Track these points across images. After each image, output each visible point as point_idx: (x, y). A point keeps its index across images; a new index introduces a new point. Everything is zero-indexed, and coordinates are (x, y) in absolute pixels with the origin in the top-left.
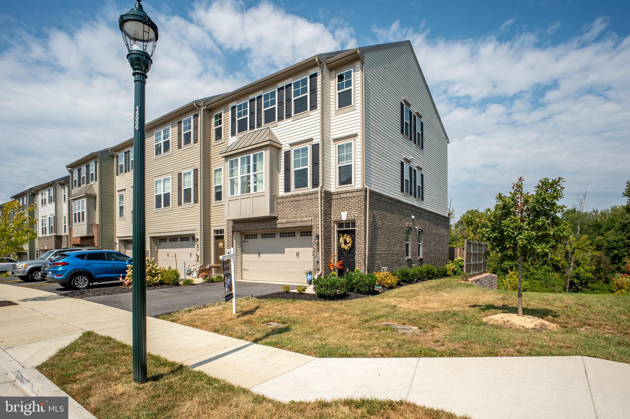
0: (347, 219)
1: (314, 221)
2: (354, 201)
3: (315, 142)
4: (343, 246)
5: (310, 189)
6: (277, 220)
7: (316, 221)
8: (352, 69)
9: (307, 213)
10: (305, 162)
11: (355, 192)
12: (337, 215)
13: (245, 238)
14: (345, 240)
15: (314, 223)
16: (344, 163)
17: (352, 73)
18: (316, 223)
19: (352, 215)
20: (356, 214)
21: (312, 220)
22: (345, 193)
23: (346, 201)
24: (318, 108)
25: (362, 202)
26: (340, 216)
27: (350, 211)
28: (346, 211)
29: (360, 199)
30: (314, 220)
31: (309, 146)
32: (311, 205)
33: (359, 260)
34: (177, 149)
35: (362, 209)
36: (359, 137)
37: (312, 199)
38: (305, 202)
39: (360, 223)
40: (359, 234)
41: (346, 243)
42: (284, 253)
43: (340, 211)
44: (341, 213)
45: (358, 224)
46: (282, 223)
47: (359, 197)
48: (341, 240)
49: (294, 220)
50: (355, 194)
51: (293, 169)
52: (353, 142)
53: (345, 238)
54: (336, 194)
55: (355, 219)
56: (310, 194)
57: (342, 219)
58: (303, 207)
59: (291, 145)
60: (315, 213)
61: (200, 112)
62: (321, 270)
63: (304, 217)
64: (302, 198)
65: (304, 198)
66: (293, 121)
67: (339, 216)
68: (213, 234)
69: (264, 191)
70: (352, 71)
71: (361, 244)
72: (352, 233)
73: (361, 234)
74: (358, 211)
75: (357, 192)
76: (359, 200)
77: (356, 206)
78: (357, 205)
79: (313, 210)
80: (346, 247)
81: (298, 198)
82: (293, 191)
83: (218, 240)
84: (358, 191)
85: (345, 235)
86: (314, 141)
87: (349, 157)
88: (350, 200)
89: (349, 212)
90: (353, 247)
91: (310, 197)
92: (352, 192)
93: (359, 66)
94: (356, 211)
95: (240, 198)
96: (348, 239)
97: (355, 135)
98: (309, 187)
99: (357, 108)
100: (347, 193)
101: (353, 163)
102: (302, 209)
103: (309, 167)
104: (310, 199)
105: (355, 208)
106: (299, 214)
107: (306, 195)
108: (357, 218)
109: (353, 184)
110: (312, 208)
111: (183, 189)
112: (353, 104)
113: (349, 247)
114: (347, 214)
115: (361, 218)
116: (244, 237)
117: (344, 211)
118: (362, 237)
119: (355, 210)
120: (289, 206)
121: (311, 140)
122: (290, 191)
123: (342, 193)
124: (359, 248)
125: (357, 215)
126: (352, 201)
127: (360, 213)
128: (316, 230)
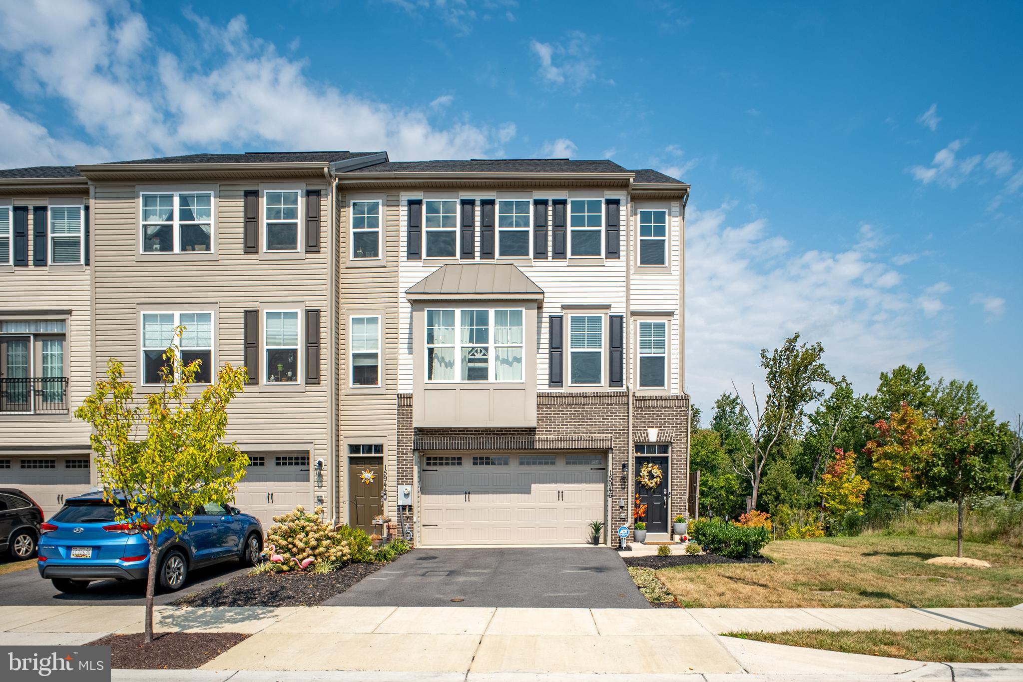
0: (657, 440)
1: (614, 441)
2: (669, 414)
3: (614, 311)
4: (645, 480)
5: (603, 386)
6: (535, 434)
7: (619, 441)
8: (667, 211)
9: (601, 427)
10: (595, 340)
11: (672, 400)
12: (641, 433)
13: (428, 464)
14: (650, 472)
15: (615, 444)
16: (653, 353)
17: (667, 216)
18: (618, 444)
19: (667, 435)
20: (672, 433)
21: (611, 439)
22: (654, 400)
23: (655, 412)
24: (622, 258)
25: (683, 416)
26: (645, 435)
27: (663, 428)
28: (656, 427)
29: (680, 411)
30: (615, 438)
31: (603, 316)
32: (609, 414)
33: (677, 503)
34: (242, 251)
35: (683, 427)
36: (675, 317)
37: (611, 404)
38: (598, 408)
39: (680, 448)
40: (677, 464)
41: (651, 476)
42: (530, 493)
43: (645, 427)
44: (647, 430)
45: (676, 448)
46: (543, 440)
47: (678, 407)
48: (644, 472)
49: (575, 437)
50: (671, 403)
51: (568, 350)
52: (666, 322)
53: (650, 469)
54: (639, 400)
55: (672, 441)
56: (608, 396)
57: (648, 439)
58: (593, 416)
59: (564, 307)
60: (618, 427)
61: (330, 189)
62: (630, 520)
63: (596, 433)
64: (590, 401)
65: (597, 401)
66: (568, 266)
67: (643, 435)
68: (345, 454)
69: (523, 381)
70: (667, 213)
71: (680, 479)
72: (663, 462)
73: (680, 464)
74: (676, 430)
75: (675, 400)
76: (678, 413)
77: (672, 422)
78: (675, 420)
79: (614, 423)
80: (652, 484)
81: (583, 400)
82: (569, 386)
83: (357, 467)
84: (678, 400)
85: (650, 465)
86: (612, 310)
87: (661, 344)
88: (663, 412)
89: (660, 430)
90: (663, 484)
91: (608, 401)
92: (668, 400)
93: (678, 209)
94: (673, 430)
95: (458, 387)
96: (656, 471)
97: (671, 314)
98: (603, 383)
99: (673, 272)
100: (657, 400)
101: (666, 355)
102: (592, 419)
103: (604, 351)
104: (608, 404)
105: (671, 424)
106: (584, 428)
107: (600, 397)
108: (674, 440)
109: (666, 387)
110: (611, 419)
111: (264, 349)
112: (667, 265)
113: (656, 483)
114: (659, 433)
115: (681, 440)
116: (425, 461)
117: (653, 427)
118: (682, 469)
119: (671, 428)
120: (561, 411)
121: (608, 307)
122: (562, 387)
123: (649, 400)
124: (677, 485)
125: (674, 435)
126: (667, 412)
127: (680, 432)
128: (619, 455)
